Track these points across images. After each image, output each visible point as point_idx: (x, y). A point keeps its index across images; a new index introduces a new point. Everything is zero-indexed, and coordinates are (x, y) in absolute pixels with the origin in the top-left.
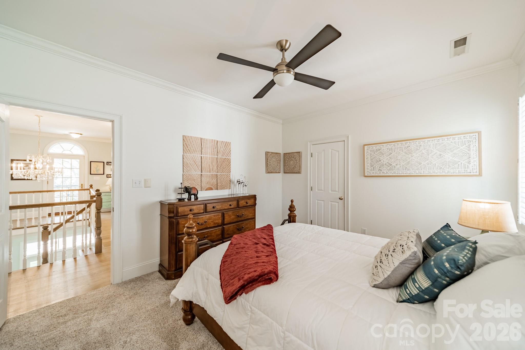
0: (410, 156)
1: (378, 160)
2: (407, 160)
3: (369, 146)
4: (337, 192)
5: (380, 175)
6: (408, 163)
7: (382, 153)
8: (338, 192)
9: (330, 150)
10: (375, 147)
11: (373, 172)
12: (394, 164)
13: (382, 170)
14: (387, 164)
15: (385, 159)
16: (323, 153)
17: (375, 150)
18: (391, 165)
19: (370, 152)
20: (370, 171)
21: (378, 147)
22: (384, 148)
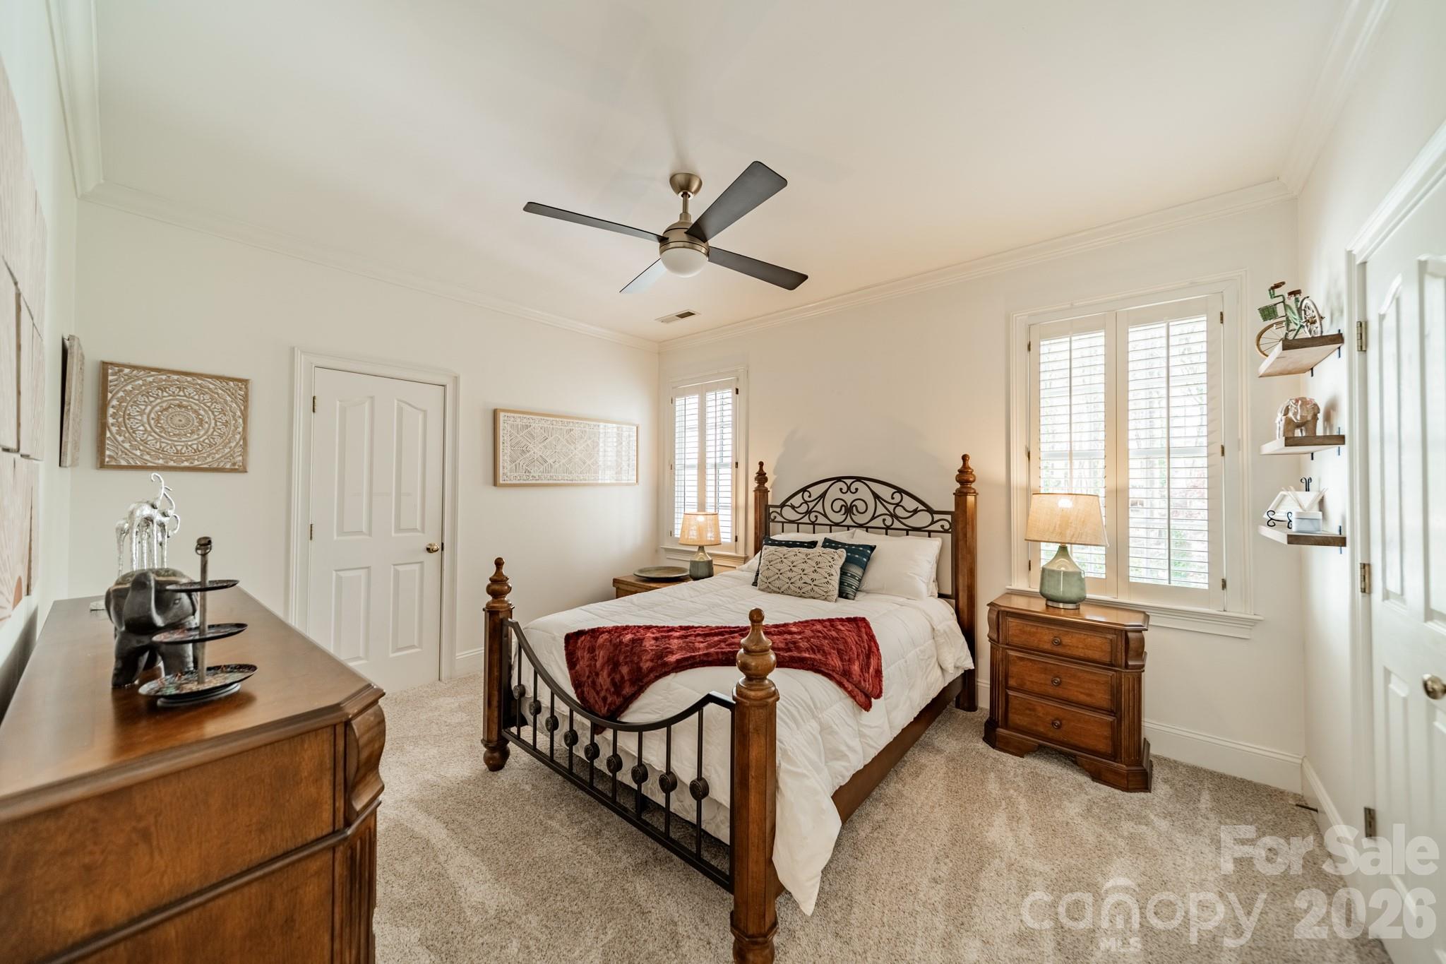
0: (572, 448)
1: (524, 449)
2: (569, 455)
3: (509, 414)
4: (419, 531)
5: (527, 482)
6: (570, 460)
7: (532, 435)
8: (423, 531)
9: (396, 401)
10: (519, 420)
11: (515, 475)
12: (551, 461)
13: (532, 471)
14: (540, 459)
15: (536, 450)
16: (367, 406)
17: (519, 426)
18: (546, 462)
19: (509, 429)
20: (509, 474)
21: (525, 420)
22: (537, 424)
